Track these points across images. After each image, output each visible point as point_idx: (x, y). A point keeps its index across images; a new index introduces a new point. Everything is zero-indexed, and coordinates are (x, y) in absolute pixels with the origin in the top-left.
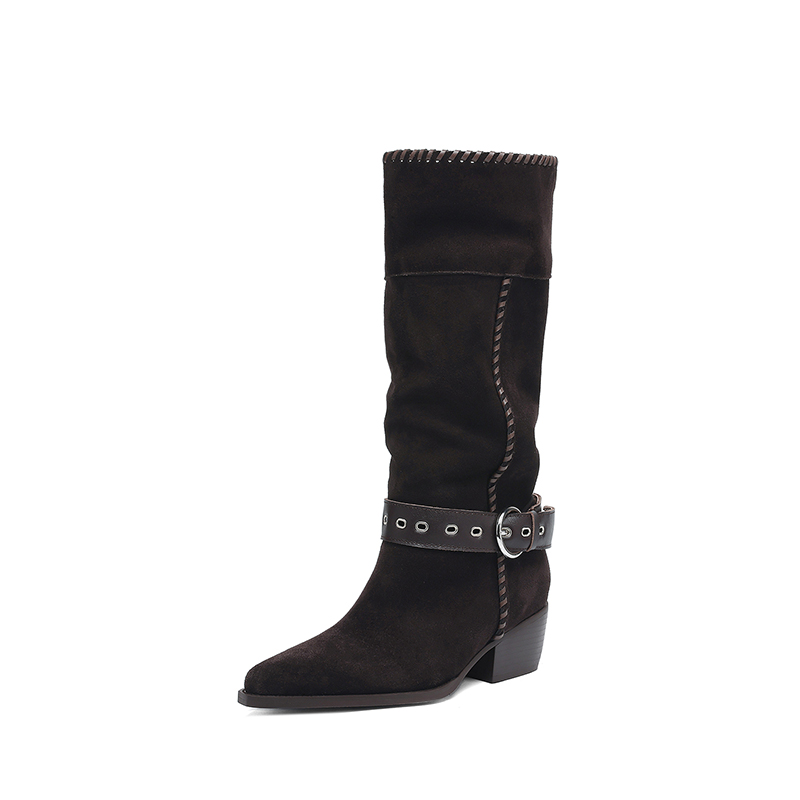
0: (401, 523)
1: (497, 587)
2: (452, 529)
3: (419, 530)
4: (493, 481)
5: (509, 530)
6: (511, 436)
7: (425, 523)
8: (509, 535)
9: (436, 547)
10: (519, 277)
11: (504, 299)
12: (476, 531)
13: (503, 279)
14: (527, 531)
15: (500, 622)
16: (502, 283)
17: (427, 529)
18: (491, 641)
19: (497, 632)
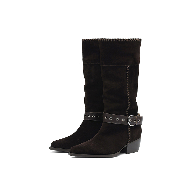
0: (106, 118)
1: (128, 133)
2: (118, 119)
3: (110, 119)
4: (127, 110)
5: (131, 120)
6: (129, 100)
7: (111, 118)
8: (131, 121)
9: (114, 123)
10: (131, 66)
11: (128, 71)
12: (123, 120)
13: (127, 66)
14: (135, 120)
15: (128, 140)
16: (127, 67)
17: (112, 119)
18: (127, 144)
19: (128, 143)
